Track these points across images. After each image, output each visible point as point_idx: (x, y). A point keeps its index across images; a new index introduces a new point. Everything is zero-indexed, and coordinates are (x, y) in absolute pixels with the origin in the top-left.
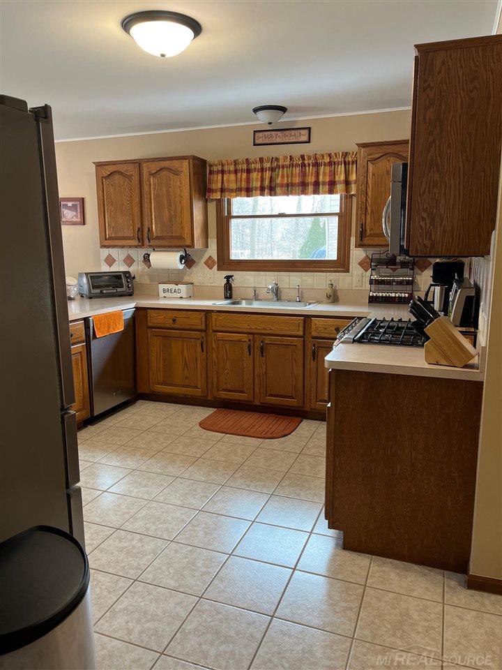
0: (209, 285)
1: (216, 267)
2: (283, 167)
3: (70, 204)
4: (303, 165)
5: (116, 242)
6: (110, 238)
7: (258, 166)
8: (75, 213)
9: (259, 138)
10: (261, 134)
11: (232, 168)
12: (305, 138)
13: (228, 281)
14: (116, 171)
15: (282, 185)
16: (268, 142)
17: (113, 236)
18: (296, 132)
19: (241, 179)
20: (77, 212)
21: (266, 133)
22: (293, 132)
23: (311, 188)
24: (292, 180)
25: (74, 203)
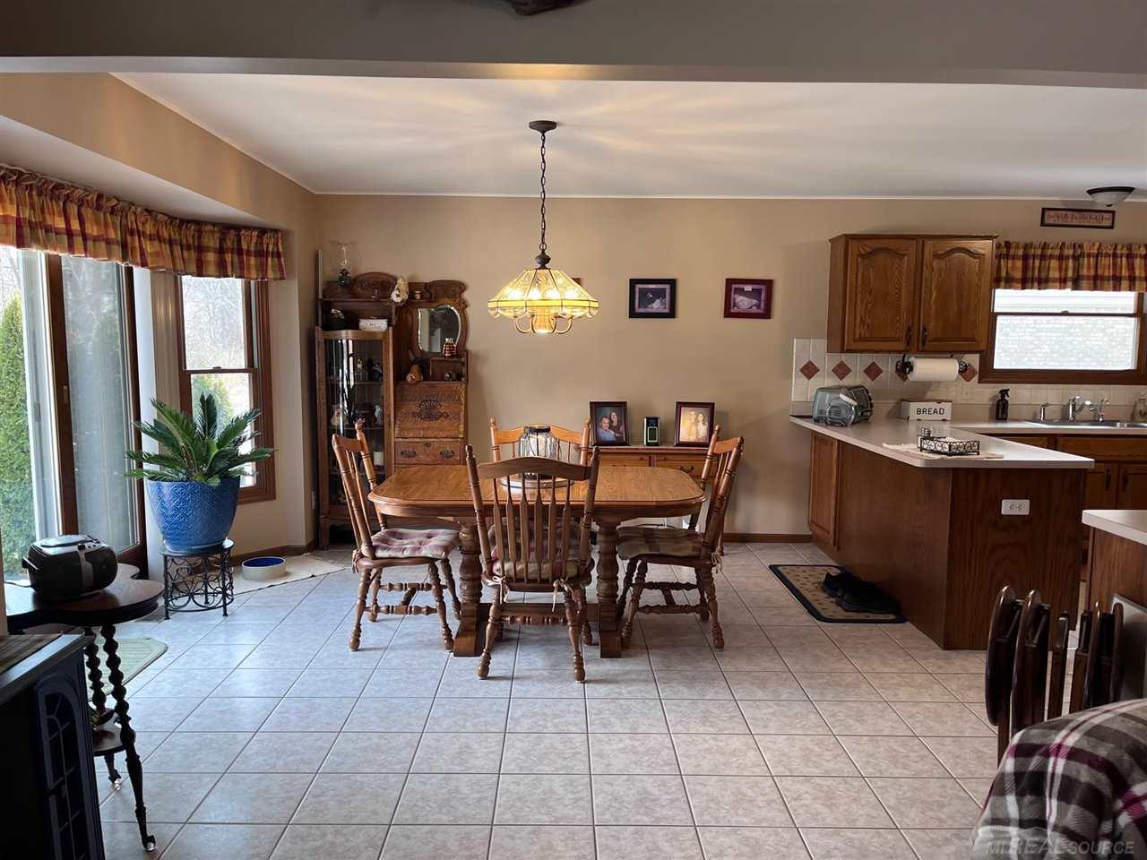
0: (964, 402)
1: (977, 377)
2: (1089, 256)
3: (748, 288)
4: (1115, 255)
5: (873, 345)
6: (861, 339)
7: (1057, 252)
8: (755, 302)
9: (1050, 217)
10: (1052, 213)
11: (1020, 252)
12: (1108, 223)
13: (1003, 397)
14: (881, 249)
15: (1088, 278)
16: (1060, 223)
17: (867, 335)
18: (1098, 214)
19: (1033, 267)
20: (760, 301)
21: (1060, 212)
22: (1094, 215)
23: (1125, 283)
24: (1096, 271)
25: (756, 287)
